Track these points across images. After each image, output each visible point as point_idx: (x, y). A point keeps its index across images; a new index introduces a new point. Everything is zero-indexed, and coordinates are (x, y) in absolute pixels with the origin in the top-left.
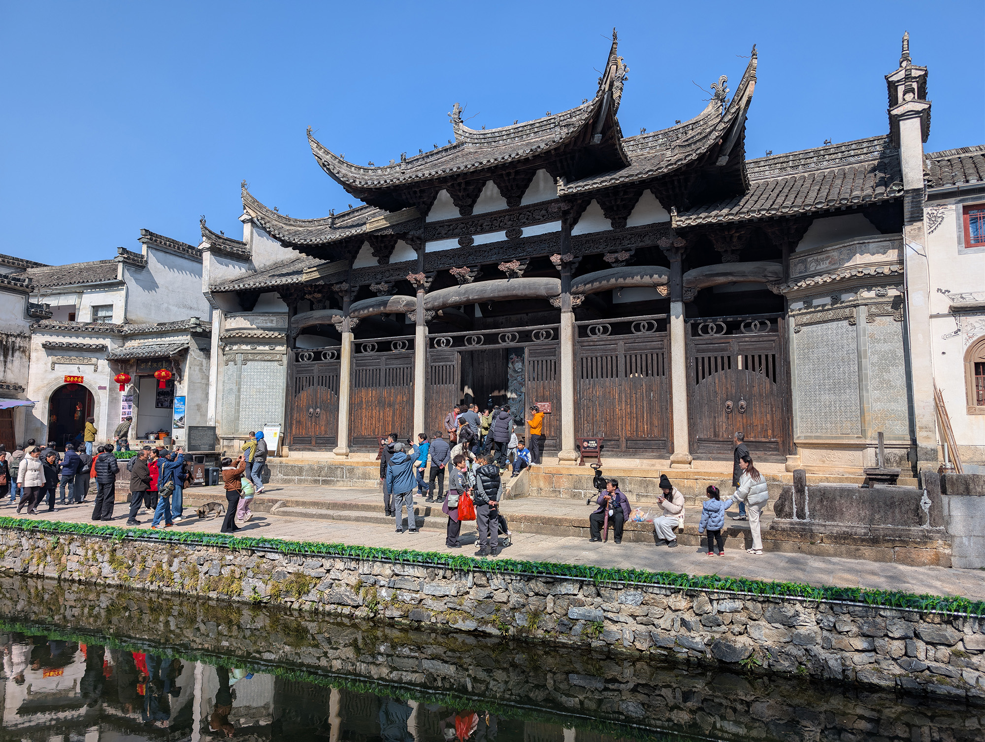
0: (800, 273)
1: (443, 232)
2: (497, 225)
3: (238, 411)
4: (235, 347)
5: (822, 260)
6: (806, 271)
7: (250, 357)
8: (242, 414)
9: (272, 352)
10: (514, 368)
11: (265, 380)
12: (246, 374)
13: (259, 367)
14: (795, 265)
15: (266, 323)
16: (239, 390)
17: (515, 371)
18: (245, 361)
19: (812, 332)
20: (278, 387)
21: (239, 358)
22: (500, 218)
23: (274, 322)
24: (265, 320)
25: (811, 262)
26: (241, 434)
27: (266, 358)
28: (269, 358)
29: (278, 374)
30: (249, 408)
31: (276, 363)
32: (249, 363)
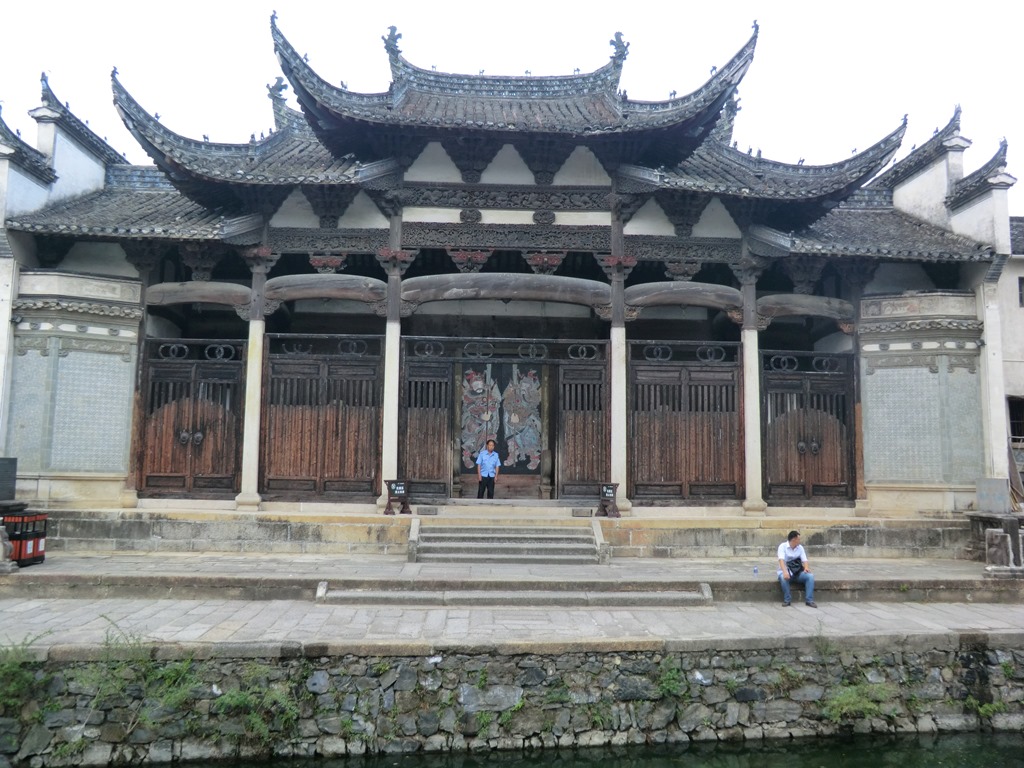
0: (873, 315)
1: (433, 198)
2: (519, 202)
3: (51, 433)
4: (46, 326)
5: (900, 306)
6: (880, 314)
7: (74, 344)
8: (57, 437)
9: (113, 339)
10: (471, 387)
11: (99, 384)
12: (65, 371)
13: (89, 362)
14: (867, 306)
15: (104, 292)
16: (53, 398)
17: (473, 393)
18: (64, 352)
19: (888, 376)
20: (121, 396)
21: (53, 345)
22: (523, 194)
23: (118, 291)
24: (101, 287)
25: (886, 306)
26: (53, 470)
27: (102, 348)
28: (108, 348)
29: (122, 375)
30: (69, 428)
31: (118, 358)
32: (72, 354)
